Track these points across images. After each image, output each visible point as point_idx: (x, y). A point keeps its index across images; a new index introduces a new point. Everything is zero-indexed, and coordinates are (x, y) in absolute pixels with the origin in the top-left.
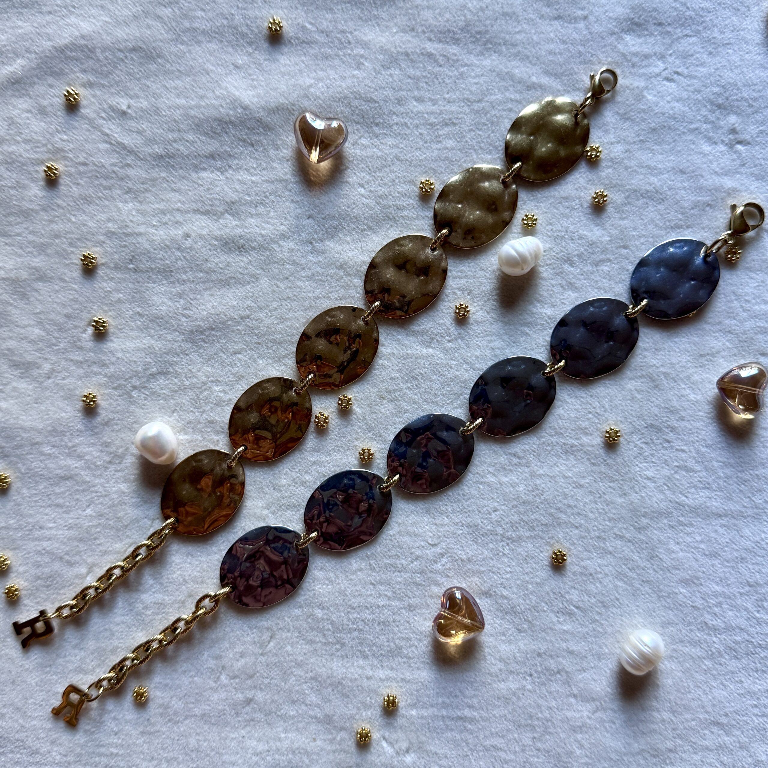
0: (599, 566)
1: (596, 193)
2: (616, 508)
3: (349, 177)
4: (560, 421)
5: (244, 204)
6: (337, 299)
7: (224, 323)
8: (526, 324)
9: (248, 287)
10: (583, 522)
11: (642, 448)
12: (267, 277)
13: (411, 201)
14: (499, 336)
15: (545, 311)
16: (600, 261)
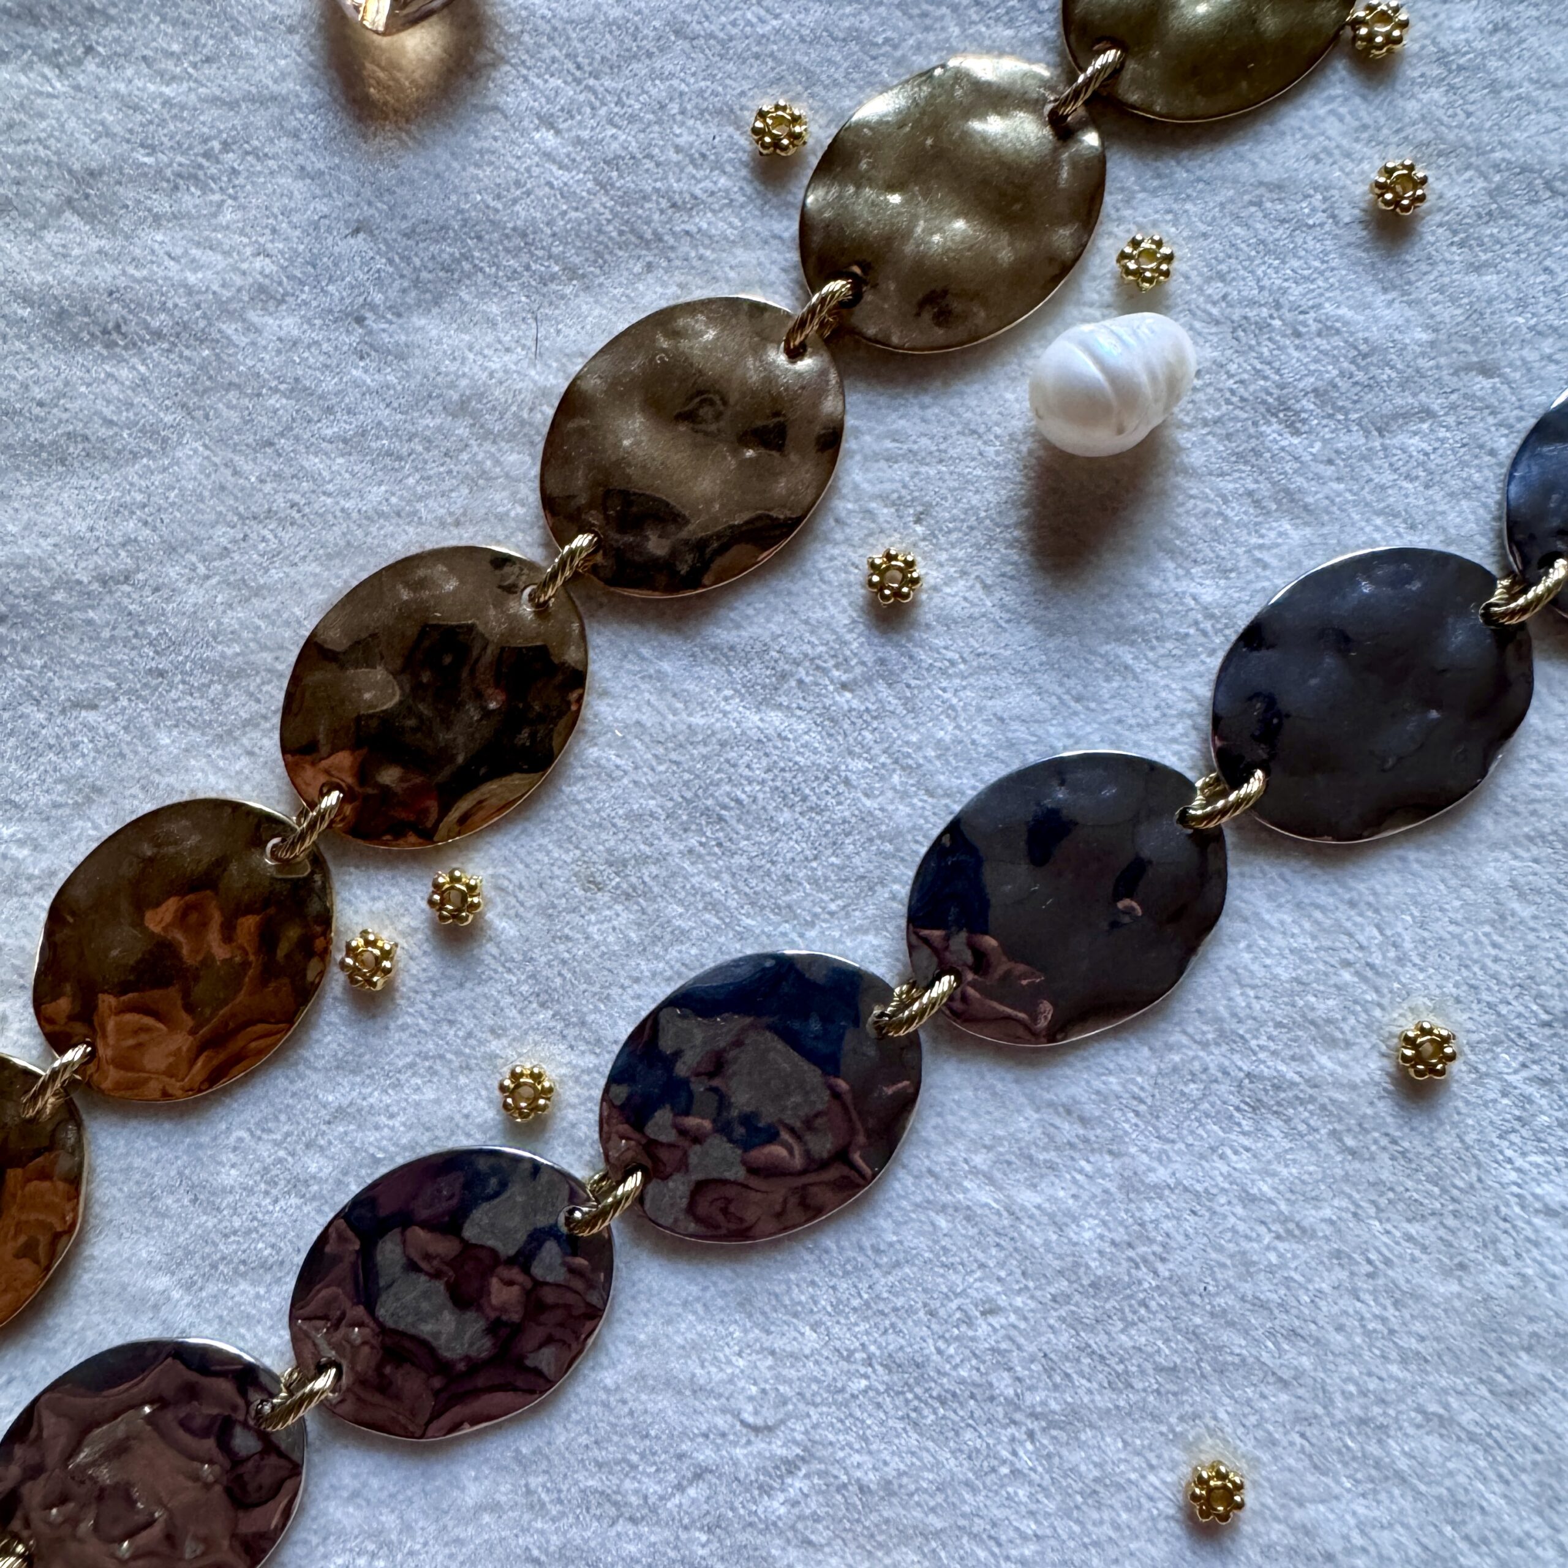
0: (1361, 1527)
1: (1389, 172)
2: (1426, 1318)
3: (503, 89)
4: (1236, 992)
5: (131, 180)
6: (443, 524)
7: (38, 597)
8: (1124, 635)
9: (132, 472)
10: (1306, 1362)
11: (1529, 1100)
12: (198, 436)
13: (723, 181)
14: (1026, 674)
15: (1194, 588)
16: (1395, 417)
